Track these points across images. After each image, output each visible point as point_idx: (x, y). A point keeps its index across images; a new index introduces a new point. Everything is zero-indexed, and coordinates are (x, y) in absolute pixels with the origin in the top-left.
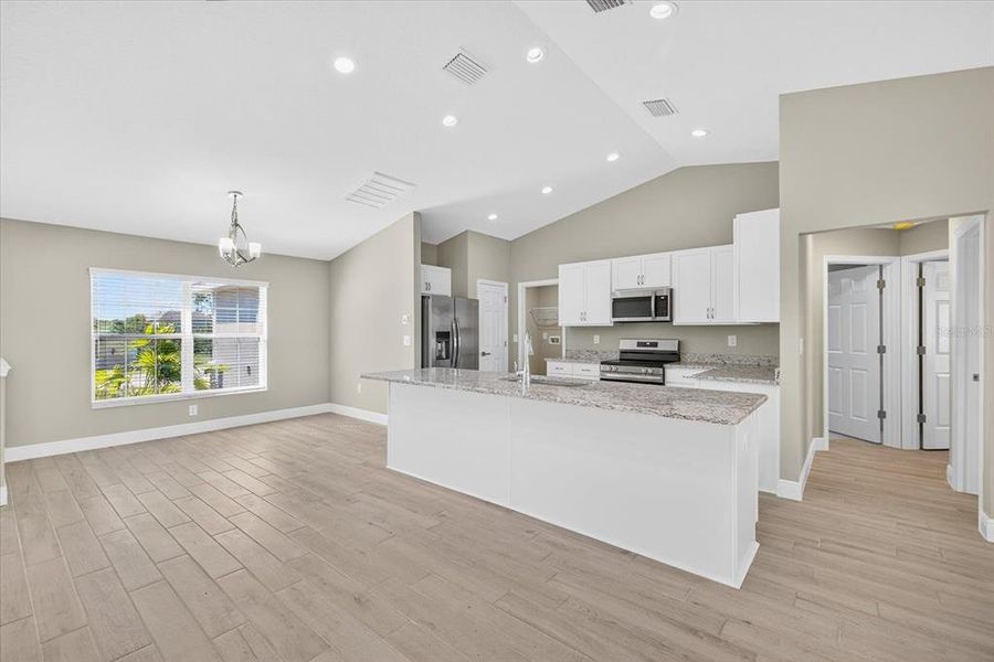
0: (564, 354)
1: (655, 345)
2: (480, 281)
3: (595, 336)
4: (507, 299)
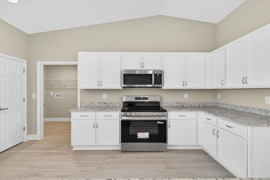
0: (79, 105)
1: (147, 99)
3: (104, 95)
4: (26, 71)
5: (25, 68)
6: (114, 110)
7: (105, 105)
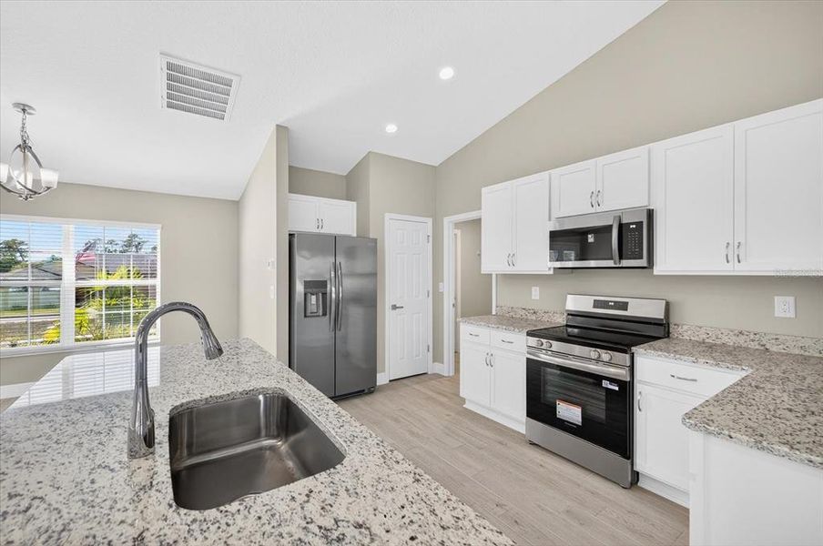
0: (494, 311)
1: (624, 306)
2: (387, 216)
3: (533, 289)
4: (431, 239)
5: (430, 234)
6: (516, 330)
7: (534, 318)
